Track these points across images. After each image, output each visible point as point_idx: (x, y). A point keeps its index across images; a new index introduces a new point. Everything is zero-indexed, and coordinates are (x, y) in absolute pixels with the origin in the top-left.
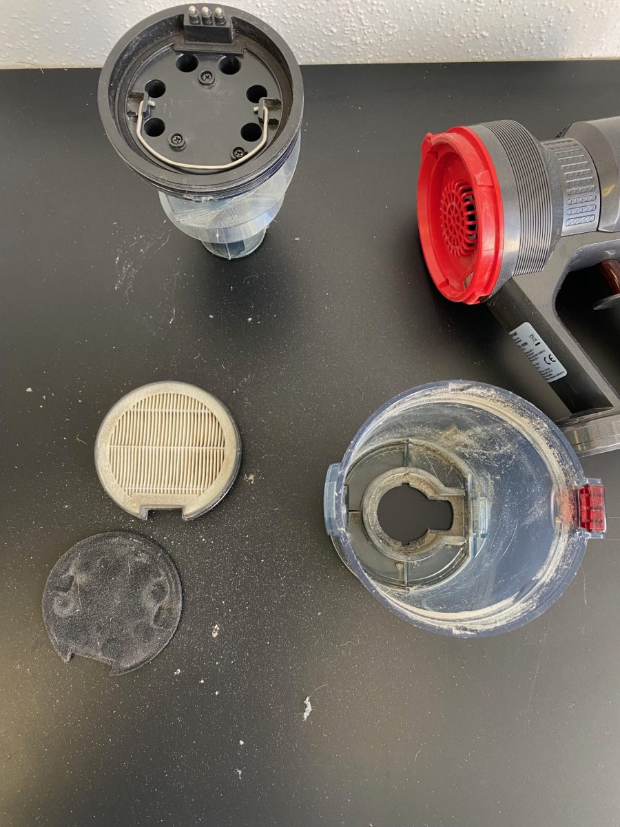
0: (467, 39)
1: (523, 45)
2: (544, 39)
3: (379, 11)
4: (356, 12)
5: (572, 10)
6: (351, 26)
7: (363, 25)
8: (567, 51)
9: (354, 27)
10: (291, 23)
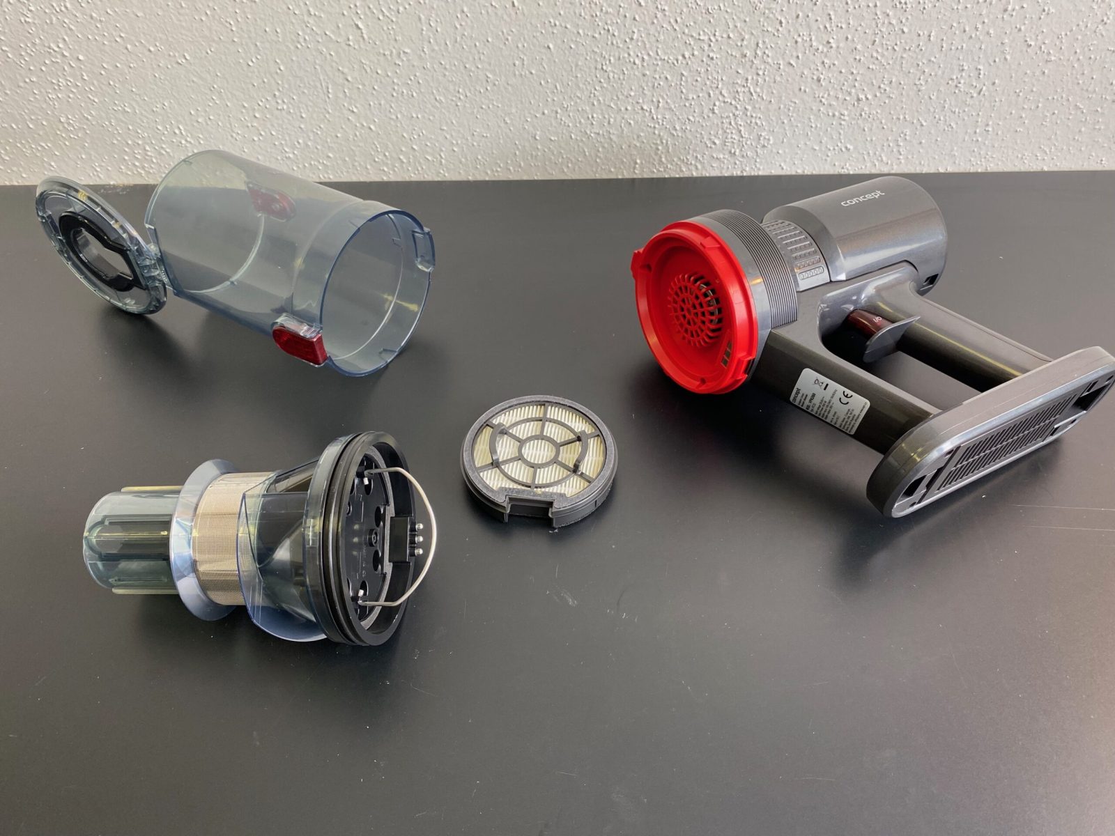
0: (833, 153)
1: (884, 159)
2: (902, 153)
3: (756, 124)
4: (736, 124)
5: (924, 124)
6: (732, 138)
7: (742, 137)
8: (924, 165)
9: (734, 139)
10: (680, 134)
